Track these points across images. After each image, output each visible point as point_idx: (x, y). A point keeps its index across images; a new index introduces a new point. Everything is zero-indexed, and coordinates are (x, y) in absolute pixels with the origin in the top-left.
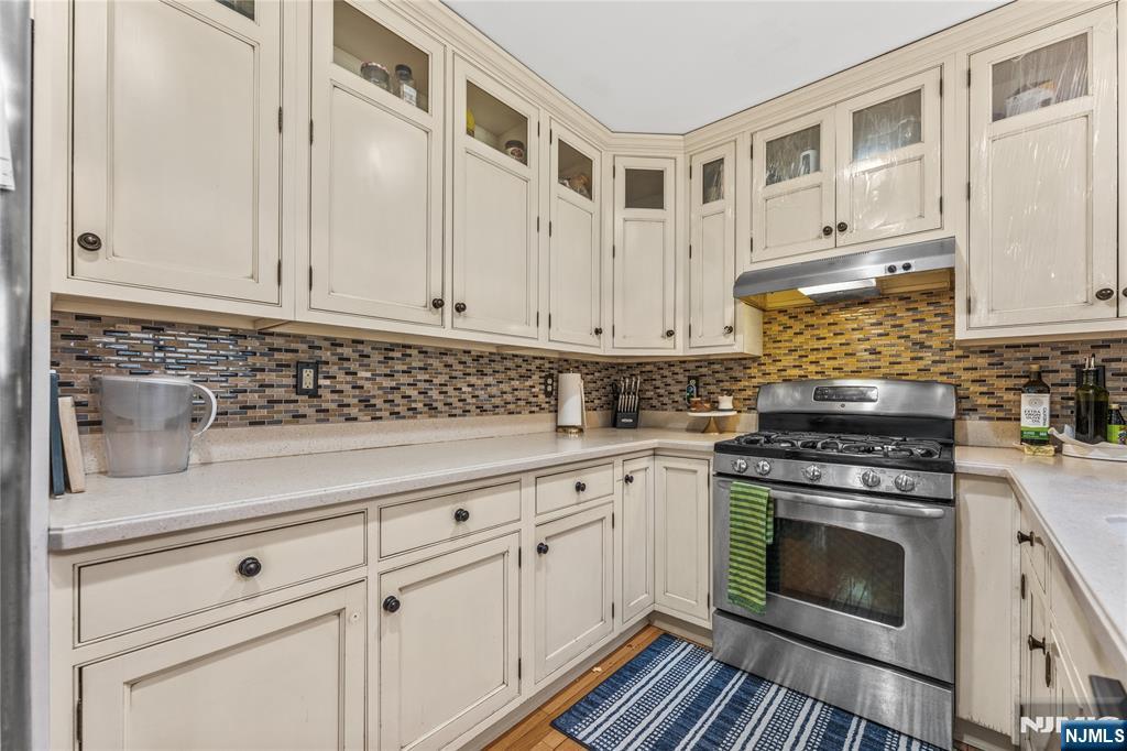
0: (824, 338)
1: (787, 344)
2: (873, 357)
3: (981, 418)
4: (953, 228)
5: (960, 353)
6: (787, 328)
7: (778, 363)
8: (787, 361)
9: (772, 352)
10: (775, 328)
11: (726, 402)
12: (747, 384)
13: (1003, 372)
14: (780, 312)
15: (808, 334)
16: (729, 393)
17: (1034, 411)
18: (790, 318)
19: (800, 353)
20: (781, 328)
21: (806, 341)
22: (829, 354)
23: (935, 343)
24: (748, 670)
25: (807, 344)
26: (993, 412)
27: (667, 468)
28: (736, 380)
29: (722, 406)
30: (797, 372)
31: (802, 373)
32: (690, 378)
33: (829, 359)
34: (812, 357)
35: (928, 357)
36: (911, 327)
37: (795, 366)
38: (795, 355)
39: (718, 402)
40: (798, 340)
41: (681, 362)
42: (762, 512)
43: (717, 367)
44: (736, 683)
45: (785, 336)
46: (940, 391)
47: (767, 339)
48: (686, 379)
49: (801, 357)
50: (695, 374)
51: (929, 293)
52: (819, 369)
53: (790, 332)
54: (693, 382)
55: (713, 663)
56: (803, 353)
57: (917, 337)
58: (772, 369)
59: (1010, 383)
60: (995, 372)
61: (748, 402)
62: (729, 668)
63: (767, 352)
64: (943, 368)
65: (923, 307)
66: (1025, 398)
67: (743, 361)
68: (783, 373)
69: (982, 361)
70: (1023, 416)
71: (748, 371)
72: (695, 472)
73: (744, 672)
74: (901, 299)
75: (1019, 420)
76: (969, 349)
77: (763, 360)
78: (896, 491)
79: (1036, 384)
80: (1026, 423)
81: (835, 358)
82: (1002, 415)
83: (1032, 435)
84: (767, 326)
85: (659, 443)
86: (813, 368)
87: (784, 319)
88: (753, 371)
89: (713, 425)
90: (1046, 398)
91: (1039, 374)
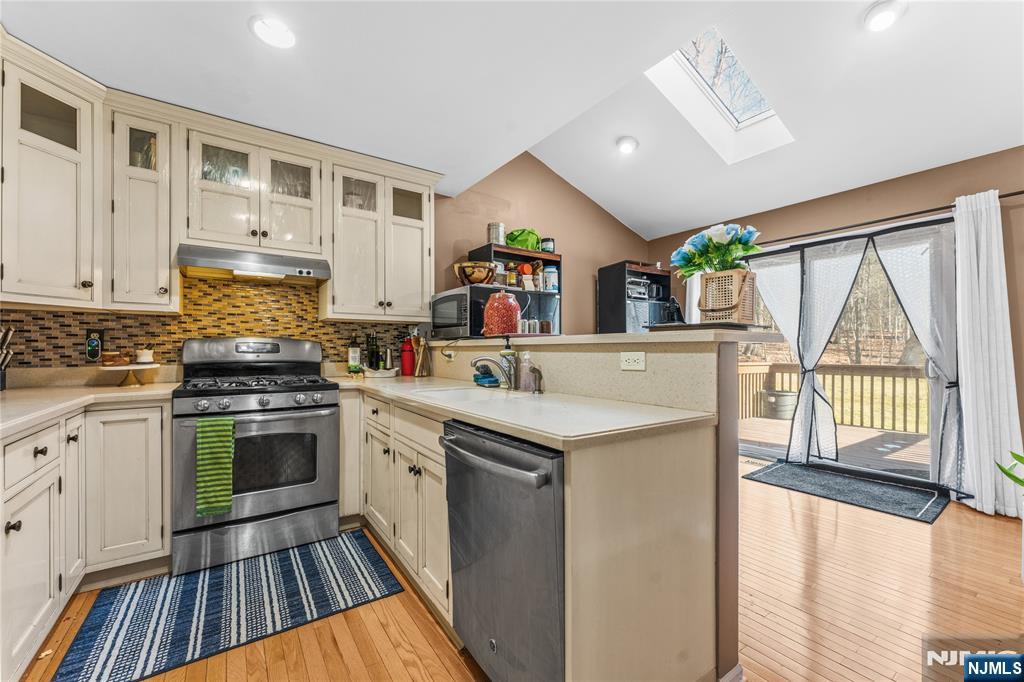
0: (238, 307)
1: (208, 308)
2: (273, 323)
3: (331, 361)
4: (326, 256)
5: (321, 324)
6: (206, 294)
7: (199, 323)
8: (206, 321)
9: (193, 312)
10: (195, 294)
11: (146, 355)
12: (166, 339)
13: (340, 336)
14: (200, 280)
15: (225, 302)
16: (149, 347)
17: (354, 356)
18: (210, 287)
19: (218, 316)
20: (201, 294)
21: (224, 306)
22: (242, 318)
23: (309, 317)
24: (208, 566)
25: (225, 309)
26: (336, 358)
27: (104, 423)
28: (153, 335)
29: (141, 360)
30: (216, 331)
31: (220, 331)
32: (89, 332)
33: (242, 322)
34: (230, 319)
35: (306, 326)
36: (296, 306)
37: (214, 326)
38: (215, 317)
39: (136, 356)
40: (216, 306)
41: (74, 313)
42: (229, 436)
43: (129, 322)
44: (204, 581)
45: (204, 301)
46: (308, 346)
47: (187, 301)
48: (85, 332)
49: (219, 319)
50: (98, 327)
51: (305, 287)
52: (235, 329)
53: (210, 299)
54: (95, 336)
55: (174, 580)
56: (221, 316)
57: (299, 312)
58: (193, 327)
59: (343, 342)
60: (337, 336)
61: (167, 355)
62: (191, 574)
63: (189, 312)
64: (313, 333)
65: (302, 294)
66: (351, 350)
67: (163, 319)
68: (204, 331)
69: (331, 330)
70: (350, 359)
71: (168, 328)
72: (145, 420)
73: (205, 569)
74: (291, 287)
75: (347, 361)
76: (327, 323)
77: (183, 319)
78: (313, 404)
79: (354, 344)
80: (351, 363)
81: (247, 322)
82: (339, 359)
83: (353, 369)
84: (188, 290)
85: (95, 399)
86: (230, 328)
87: (205, 287)
88: (173, 328)
89: (132, 378)
90: (358, 350)
91: (355, 337)
